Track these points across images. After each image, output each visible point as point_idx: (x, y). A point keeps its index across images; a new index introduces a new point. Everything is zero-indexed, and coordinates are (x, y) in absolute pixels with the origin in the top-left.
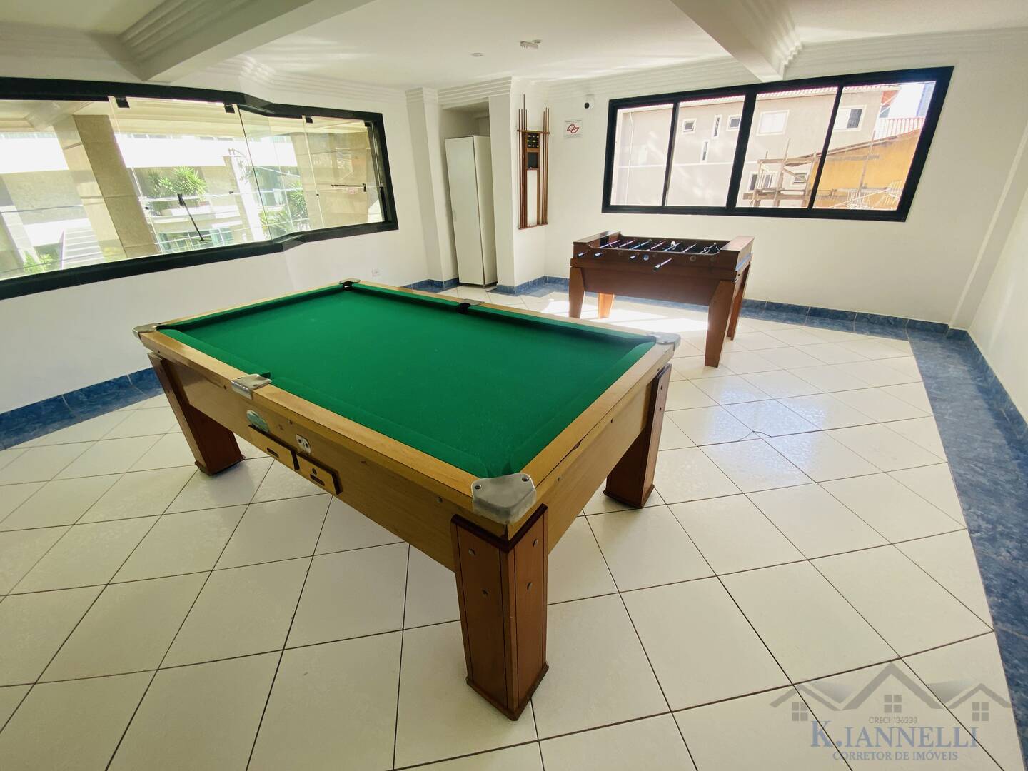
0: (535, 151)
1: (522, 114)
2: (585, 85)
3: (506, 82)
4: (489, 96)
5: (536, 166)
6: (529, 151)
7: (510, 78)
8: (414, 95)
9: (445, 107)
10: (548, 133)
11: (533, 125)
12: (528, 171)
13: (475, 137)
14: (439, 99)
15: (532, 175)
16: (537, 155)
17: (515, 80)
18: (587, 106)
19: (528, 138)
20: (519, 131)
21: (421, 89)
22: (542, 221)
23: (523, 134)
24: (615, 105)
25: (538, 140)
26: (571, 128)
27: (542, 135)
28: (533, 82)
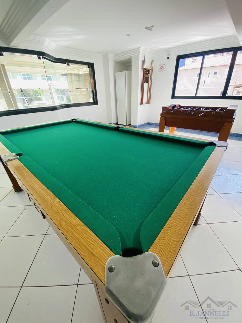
0: (148, 76)
1: (144, 62)
2: (168, 50)
3: (139, 49)
4: (132, 56)
5: (148, 82)
6: (145, 76)
7: (140, 48)
8: (105, 56)
9: (116, 61)
10: (152, 70)
11: (147, 67)
12: (145, 84)
13: (126, 71)
14: (114, 58)
15: (146, 85)
16: (148, 78)
17: (142, 48)
18: (168, 58)
19: (145, 71)
20: (142, 68)
21: (108, 54)
22: (148, 102)
23: (144, 70)
24: (179, 58)
25: (148, 72)
26: (162, 67)
27: (150, 70)
28: (148, 50)
